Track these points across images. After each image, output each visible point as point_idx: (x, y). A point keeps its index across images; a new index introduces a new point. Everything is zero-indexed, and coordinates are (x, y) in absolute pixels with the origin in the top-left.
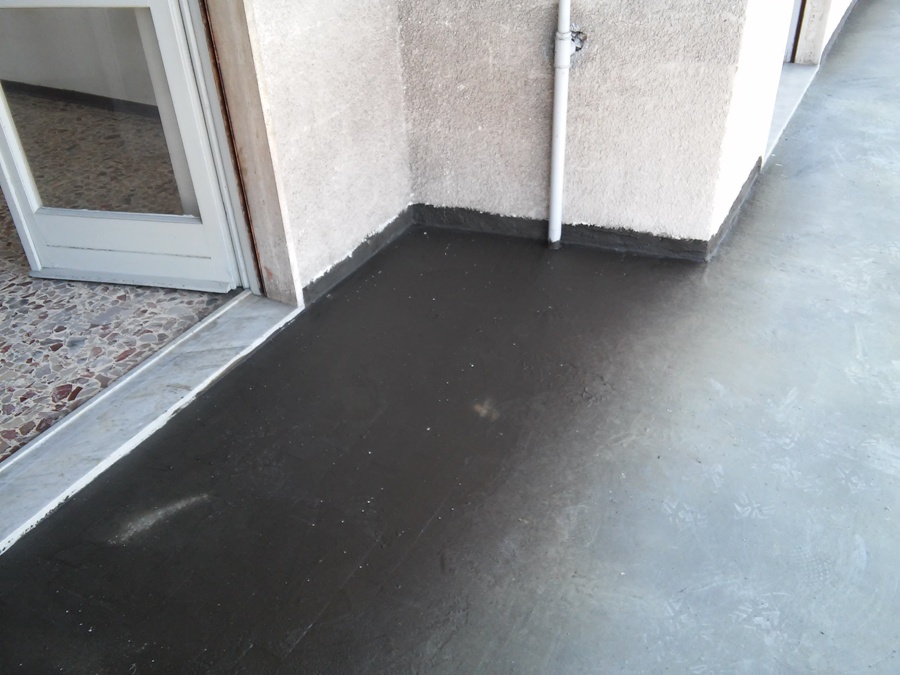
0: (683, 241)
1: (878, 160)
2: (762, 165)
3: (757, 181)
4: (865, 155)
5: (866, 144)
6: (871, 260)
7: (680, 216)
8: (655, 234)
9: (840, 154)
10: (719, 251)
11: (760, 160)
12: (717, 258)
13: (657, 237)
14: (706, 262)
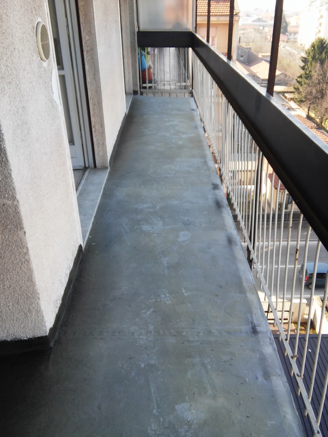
0: (30, 340)
1: (146, 228)
2: (83, 249)
3: (82, 260)
4: (139, 225)
5: (139, 217)
6: (152, 310)
7: (22, 326)
8: (9, 340)
9: (126, 228)
10: (60, 333)
11: (80, 246)
12: (58, 342)
13: (11, 341)
14: (51, 348)
